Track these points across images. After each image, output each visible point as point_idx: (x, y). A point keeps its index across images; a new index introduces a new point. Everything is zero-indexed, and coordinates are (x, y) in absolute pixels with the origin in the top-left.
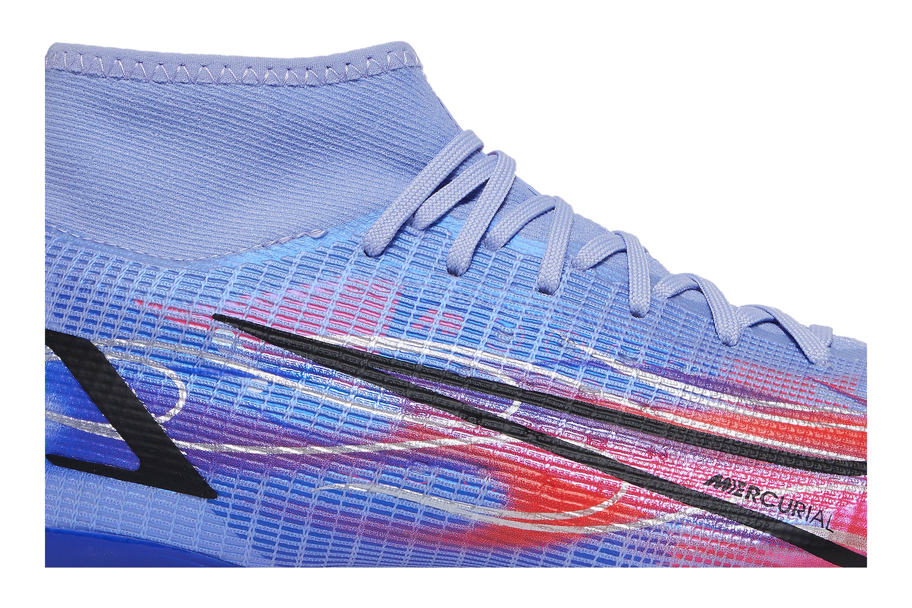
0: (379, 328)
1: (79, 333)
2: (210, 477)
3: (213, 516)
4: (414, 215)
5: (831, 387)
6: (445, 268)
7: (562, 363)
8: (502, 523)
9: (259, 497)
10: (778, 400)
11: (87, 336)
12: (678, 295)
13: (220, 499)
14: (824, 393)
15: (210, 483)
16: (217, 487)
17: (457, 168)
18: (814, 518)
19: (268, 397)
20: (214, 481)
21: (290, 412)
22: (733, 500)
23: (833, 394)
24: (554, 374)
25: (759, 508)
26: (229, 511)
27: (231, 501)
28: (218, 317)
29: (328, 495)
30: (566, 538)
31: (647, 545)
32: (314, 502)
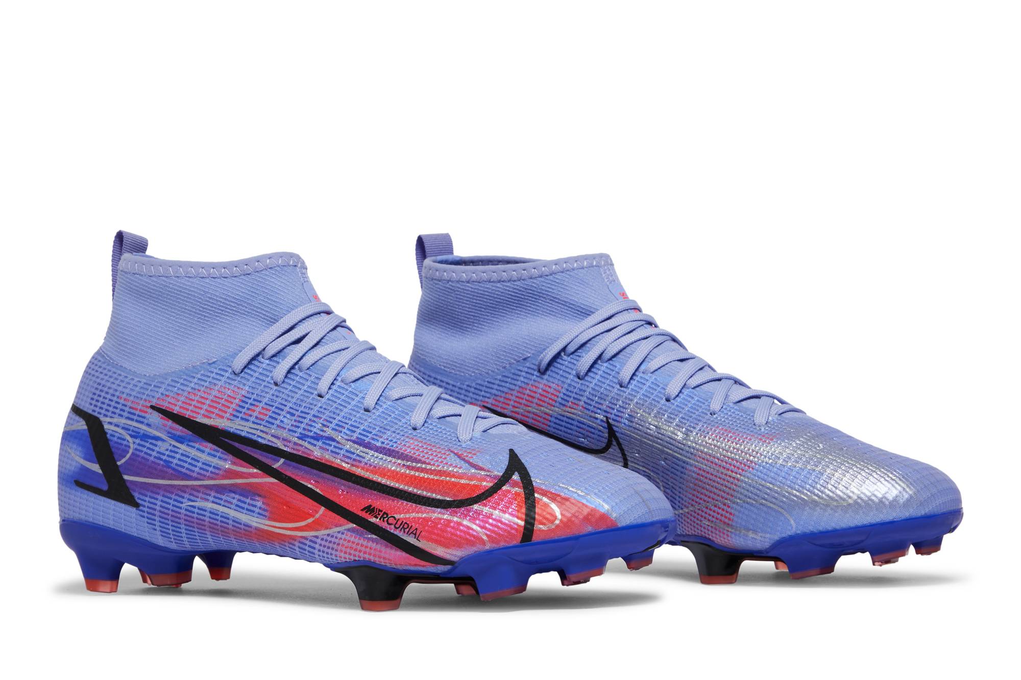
0: (228, 415)
1: (96, 414)
2: (136, 495)
3: (139, 517)
4: (264, 349)
5: (459, 456)
6: (272, 382)
7: (312, 438)
8: (266, 528)
9: (158, 508)
10: (424, 463)
11: (98, 416)
12: (401, 399)
13: (141, 508)
14: (453, 459)
15: (136, 499)
16: (139, 501)
17: (296, 324)
18: (412, 533)
19: (167, 453)
20: (138, 498)
21: (175, 461)
22: (373, 520)
23: (458, 460)
24: (306, 444)
25: (384, 525)
26: (146, 515)
27: (146, 509)
28: (152, 407)
29: (189, 508)
30: (293, 538)
31: (327, 544)
32: (183, 511)
